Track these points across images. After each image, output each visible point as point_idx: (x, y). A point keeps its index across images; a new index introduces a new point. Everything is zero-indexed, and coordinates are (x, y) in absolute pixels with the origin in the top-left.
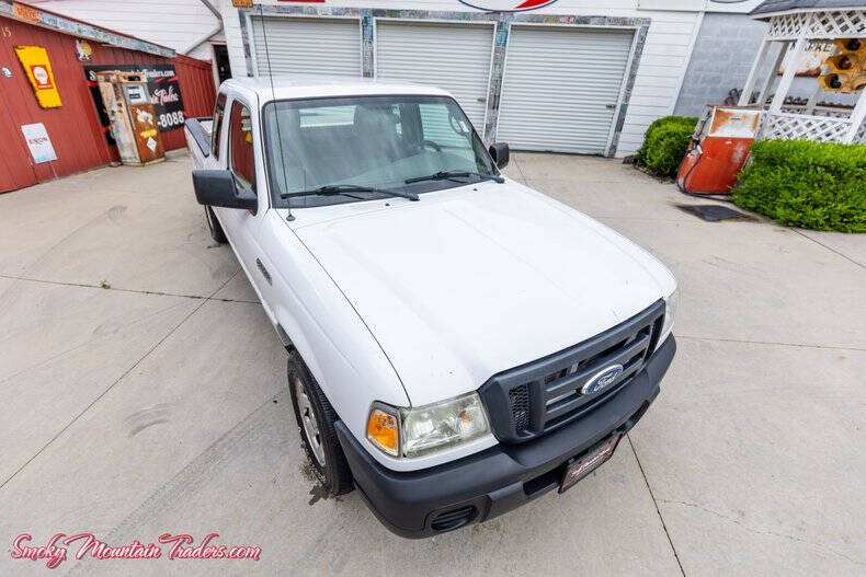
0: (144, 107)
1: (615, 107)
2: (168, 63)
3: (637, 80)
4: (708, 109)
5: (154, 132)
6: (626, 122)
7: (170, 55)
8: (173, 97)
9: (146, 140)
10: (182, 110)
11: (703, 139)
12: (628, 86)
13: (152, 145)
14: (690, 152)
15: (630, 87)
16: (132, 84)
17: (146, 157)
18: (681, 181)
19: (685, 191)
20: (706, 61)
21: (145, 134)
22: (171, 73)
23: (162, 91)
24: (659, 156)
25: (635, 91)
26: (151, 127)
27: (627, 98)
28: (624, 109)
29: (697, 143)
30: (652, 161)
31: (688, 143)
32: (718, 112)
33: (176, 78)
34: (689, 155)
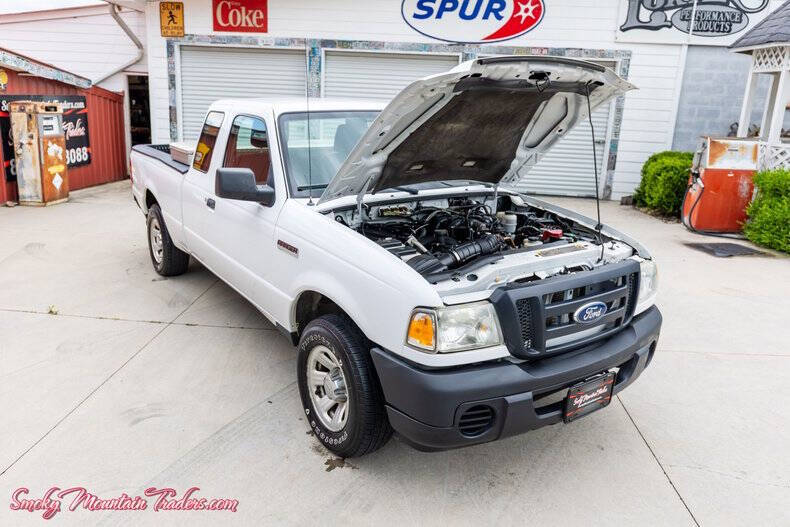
0: (55, 140)
1: (604, 142)
2: (79, 94)
3: (625, 114)
4: (703, 140)
5: (62, 168)
6: (618, 159)
7: (85, 85)
8: (79, 132)
9: (52, 177)
10: (88, 146)
11: (702, 172)
12: (616, 120)
13: (58, 182)
14: (691, 186)
15: (618, 121)
16: (49, 114)
17: (48, 197)
18: (686, 219)
19: (692, 230)
20: (699, 93)
21: (52, 170)
22: (81, 105)
23: (70, 124)
24: (658, 192)
25: (624, 124)
26: (59, 162)
27: (617, 134)
28: (614, 146)
29: (697, 176)
30: (652, 199)
31: (687, 178)
32: (713, 143)
33: (86, 110)
34: (691, 190)
